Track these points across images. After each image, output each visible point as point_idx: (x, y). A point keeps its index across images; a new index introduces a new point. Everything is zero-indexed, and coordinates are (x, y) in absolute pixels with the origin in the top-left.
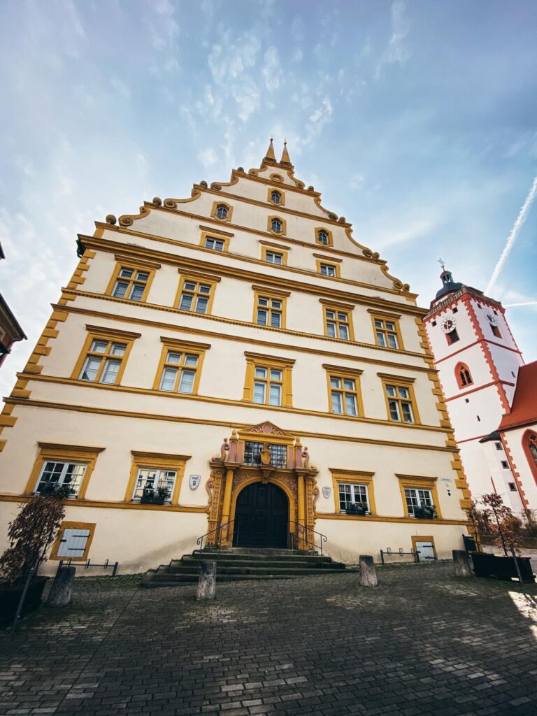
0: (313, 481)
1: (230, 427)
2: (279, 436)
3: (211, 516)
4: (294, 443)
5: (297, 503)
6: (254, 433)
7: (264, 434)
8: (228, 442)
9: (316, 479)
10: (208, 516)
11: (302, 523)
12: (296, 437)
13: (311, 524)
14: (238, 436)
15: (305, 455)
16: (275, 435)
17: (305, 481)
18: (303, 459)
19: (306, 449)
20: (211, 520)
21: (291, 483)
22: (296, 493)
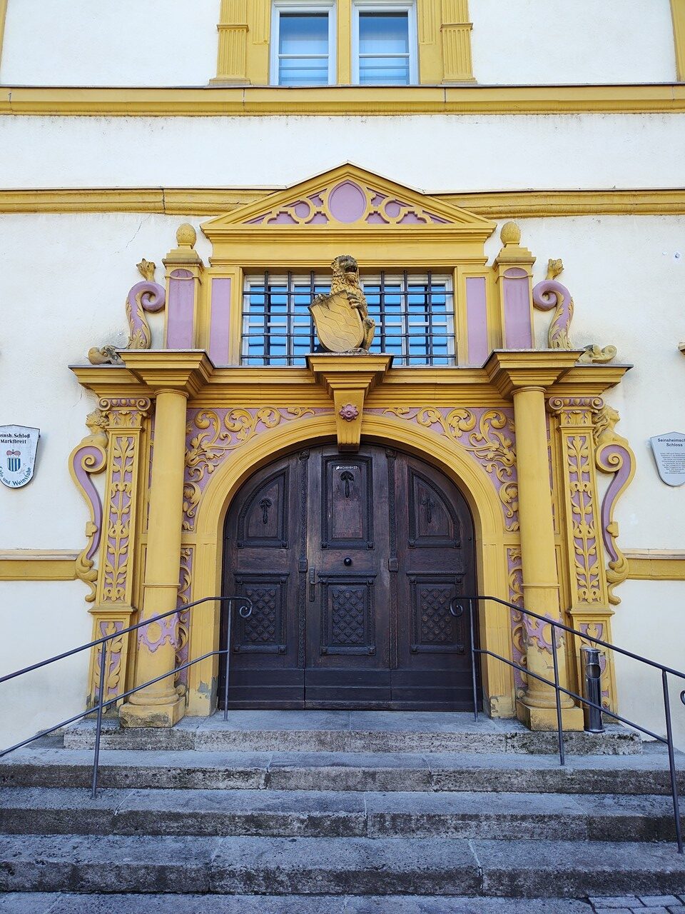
0: (596, 413)
1: (164, 210)
2: (411, 225)
3: (102, 591)
4: (492, 249)
5: (514, 516)
6: (284, 225)
7: (333, 224)
8: (160, 278)
9: (612, 401)
10: (87, 590)
11: (545, 603)
12: (500, 224)
13: (596, 608)
14: (204, 250)
15: (552, 297)
16: (393, 226)
17: (551, 413)
18: (541, 321)
19: (555, 269)
20: (101, 605)
21: (484, 430)
22: (511, 474)
